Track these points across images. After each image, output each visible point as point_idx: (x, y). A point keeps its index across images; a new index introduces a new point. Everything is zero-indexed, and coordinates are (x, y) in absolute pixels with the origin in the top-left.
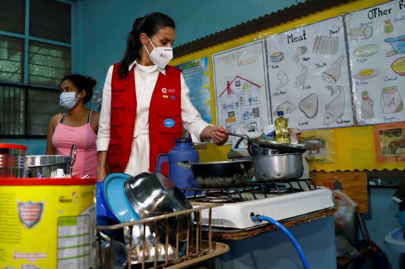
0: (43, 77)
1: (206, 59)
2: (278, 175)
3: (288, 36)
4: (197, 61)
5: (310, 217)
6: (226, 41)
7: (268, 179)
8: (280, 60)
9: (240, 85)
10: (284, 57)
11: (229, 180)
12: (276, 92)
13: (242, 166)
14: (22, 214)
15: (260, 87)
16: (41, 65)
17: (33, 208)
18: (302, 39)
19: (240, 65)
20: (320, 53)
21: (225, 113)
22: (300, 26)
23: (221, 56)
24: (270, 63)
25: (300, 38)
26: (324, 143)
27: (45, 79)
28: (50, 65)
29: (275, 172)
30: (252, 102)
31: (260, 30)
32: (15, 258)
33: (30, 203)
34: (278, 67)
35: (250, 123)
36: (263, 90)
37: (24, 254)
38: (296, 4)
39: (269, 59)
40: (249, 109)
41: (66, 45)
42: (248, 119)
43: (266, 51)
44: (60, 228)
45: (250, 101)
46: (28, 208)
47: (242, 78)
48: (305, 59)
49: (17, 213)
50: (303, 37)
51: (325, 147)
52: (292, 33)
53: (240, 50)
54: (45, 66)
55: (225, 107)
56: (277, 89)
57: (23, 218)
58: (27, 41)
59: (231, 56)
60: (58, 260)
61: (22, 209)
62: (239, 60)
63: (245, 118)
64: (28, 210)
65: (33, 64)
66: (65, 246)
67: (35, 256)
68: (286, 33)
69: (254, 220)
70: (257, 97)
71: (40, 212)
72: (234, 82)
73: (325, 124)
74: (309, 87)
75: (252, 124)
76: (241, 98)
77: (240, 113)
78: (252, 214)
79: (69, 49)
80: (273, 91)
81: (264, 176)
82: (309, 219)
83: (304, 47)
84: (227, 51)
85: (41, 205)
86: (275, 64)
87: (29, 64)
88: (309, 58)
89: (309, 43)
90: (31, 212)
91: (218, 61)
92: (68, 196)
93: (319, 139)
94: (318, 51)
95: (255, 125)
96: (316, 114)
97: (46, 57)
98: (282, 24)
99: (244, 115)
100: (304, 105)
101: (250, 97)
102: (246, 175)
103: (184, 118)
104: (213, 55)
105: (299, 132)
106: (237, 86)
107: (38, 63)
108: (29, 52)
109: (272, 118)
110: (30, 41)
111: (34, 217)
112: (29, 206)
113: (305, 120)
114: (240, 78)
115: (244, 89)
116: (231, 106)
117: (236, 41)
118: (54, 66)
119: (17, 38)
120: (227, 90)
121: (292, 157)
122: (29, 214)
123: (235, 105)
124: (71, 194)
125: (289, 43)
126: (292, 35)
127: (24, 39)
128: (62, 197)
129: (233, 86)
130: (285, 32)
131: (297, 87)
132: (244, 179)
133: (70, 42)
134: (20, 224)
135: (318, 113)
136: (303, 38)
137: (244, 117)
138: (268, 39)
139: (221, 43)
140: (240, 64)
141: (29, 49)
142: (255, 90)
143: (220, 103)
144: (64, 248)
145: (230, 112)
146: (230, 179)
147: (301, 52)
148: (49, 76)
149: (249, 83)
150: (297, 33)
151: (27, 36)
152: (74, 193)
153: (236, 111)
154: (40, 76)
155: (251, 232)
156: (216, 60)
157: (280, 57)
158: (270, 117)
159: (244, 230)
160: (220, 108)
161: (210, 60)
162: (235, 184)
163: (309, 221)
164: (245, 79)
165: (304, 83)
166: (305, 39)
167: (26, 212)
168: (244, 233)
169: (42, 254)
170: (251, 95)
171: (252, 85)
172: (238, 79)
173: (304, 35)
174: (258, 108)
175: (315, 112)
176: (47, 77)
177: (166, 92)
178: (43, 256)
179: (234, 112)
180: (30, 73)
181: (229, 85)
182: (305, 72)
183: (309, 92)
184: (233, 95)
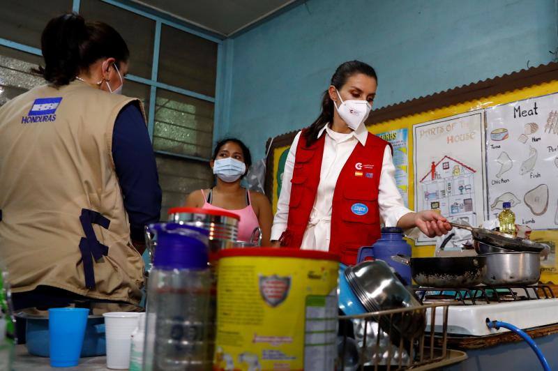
0: (173, 140)
1: (405, 131)
2: (511, 278)
3: (515, 109)
4: (392, 133)
5: (549, 329)
6: (433, 109)
7: (499, 282)
8: (503, 139)
9: (448, 168)
10: (507, 135)
11: (459, 278)
12: (496, 179)
13: (476, 262)
14: (264, 290)
15: (475, 172)
16: (171, 124)
17: (279, 283)
18: (532, 114)
19: (450, 142)
20: (555, 133)
21: (427, 204)
22: (530, 96)
23: (425, 128)
24: (489, 142)
25: (530, 113)
26: (553, 247)
27: (176, 144)
28: (184, 125)
29: (507, 274)
30: (464, 190)
31: (478, 99)
32: (254, 341)
33: (275, 277)
34: (499, 147)
35: (461, 218)
36: (478, 175)
37: (265, 337)
38: (527, 69)
39: (488, 136)
40: (459, 199)
41: (209, 99)
42: (458, 212)
43: (486, 126)
44: (309, 308)
45: (461, 190)
46: (273, 283)
47: (452, 159)
48: (535, 140)
49: (257, 288)
50: (534, 111)
51: (554, 253)
52: (520, 105)
53: (451, 122)
54: (177, 126)
55: (427, 195)
56: (497, 176)
57: (266, 294)
58: (153, 89)
59: (439, 129)
60: (305, 345)
61: (264, 284)
62: (449, 135)
63: (454, 211)
64: (272, 285)
65: (160, 122)
66: (312, 330)
67: (279, 340)
68: (513, 105)
69: (489, 328)
70: (470, 185)
71: (287, 288)
72: (442, 163)
73: (556, 223)
74: (538, 175)
75: (464, 219)
76: (449, 184)
77: (447, 204)
78: (488, 320)
79: (212, 104)
80: (492, 177)
81: (494, 278)
82: (548, 332)
83: (535, 124)
84: (434, 122)
85: (287, 281)
86: (496, 144)
87: (155, 120)
88: (540, 139)
89: (541, 119)
90: (276, 287)
91: (421, 135)
92: (317, 272)
93: (548, 243)
94: (552, 130)
95: (466, 220)
96: (545, 210)
97: (178, 113)
98: (507, 93)
99: (452, 207)
100: (531, 198)
101: (461, 183)
102: (479, 273)
103: (381, 201)
104: (414, 127)
105: (528, 230)
106: (444, 169)
107: (167, 121)
108: (156, 105)
109: (488, 213)
110: (158, 88)
111: (279, 294)
112: (274, 280)
113: (531, 216)
114: (449, 158)
115: (453, 173)
116: (436, 194)
117: (446, 110)
118: (190, 127)
119: (140, 83)
120: (431, 174)
121: (528, 255)
122: (273, 289)
123: (440, 193)
124: (320, 269)
125: (515, 117)
126: (519, 108)
127: (150, 86)
128: (311, 272)
129: (439, 169)
130: (511, 103)
131: (522, 174)
132: (477, 278)
133: (213, 95)
134: (262, 302)
135: (548, 209)
136: (534, 113)
137: (452, 210)
138: (489, 111)
139: (426, 110)
140: (450, 140)
141: (156, 100)
142: (469, 175)
143: (421, 189)
144: (312, 333)
145: (434, 203)
146: (461, 277)
147: (530, 130)
148: (183, 140)
149: (460, 166)
150: (527, 105)
151: (154, 82)
152: (323, 269)
153: (441, 201)
154: (170, 139)
155: (489, 341)
156: (418, 134)
157: (504, 134)
158: (486, 211)
159: (480, 338)
160: (421, 196)
161: (410, 133)
162: (465, 283)
163: (549, 333)
164: (455, 160)
165: (532, 169)
166: (536, 114)
167: (271, 287)
168: (481, 341)
169: (288, 338)
170: (463, 181)
171: (464, 168)
172: (446, 160)
173: (535, 108)
174: (471, 199)
175: (544, 208)
176: (179, 142)
177: (360, 169)
178: (290, 339)
179: (438, 203)
180: (155, 134)
181: (434, 167)
182: (533, 157)
183: (538, 181)
184: (439, 180)
